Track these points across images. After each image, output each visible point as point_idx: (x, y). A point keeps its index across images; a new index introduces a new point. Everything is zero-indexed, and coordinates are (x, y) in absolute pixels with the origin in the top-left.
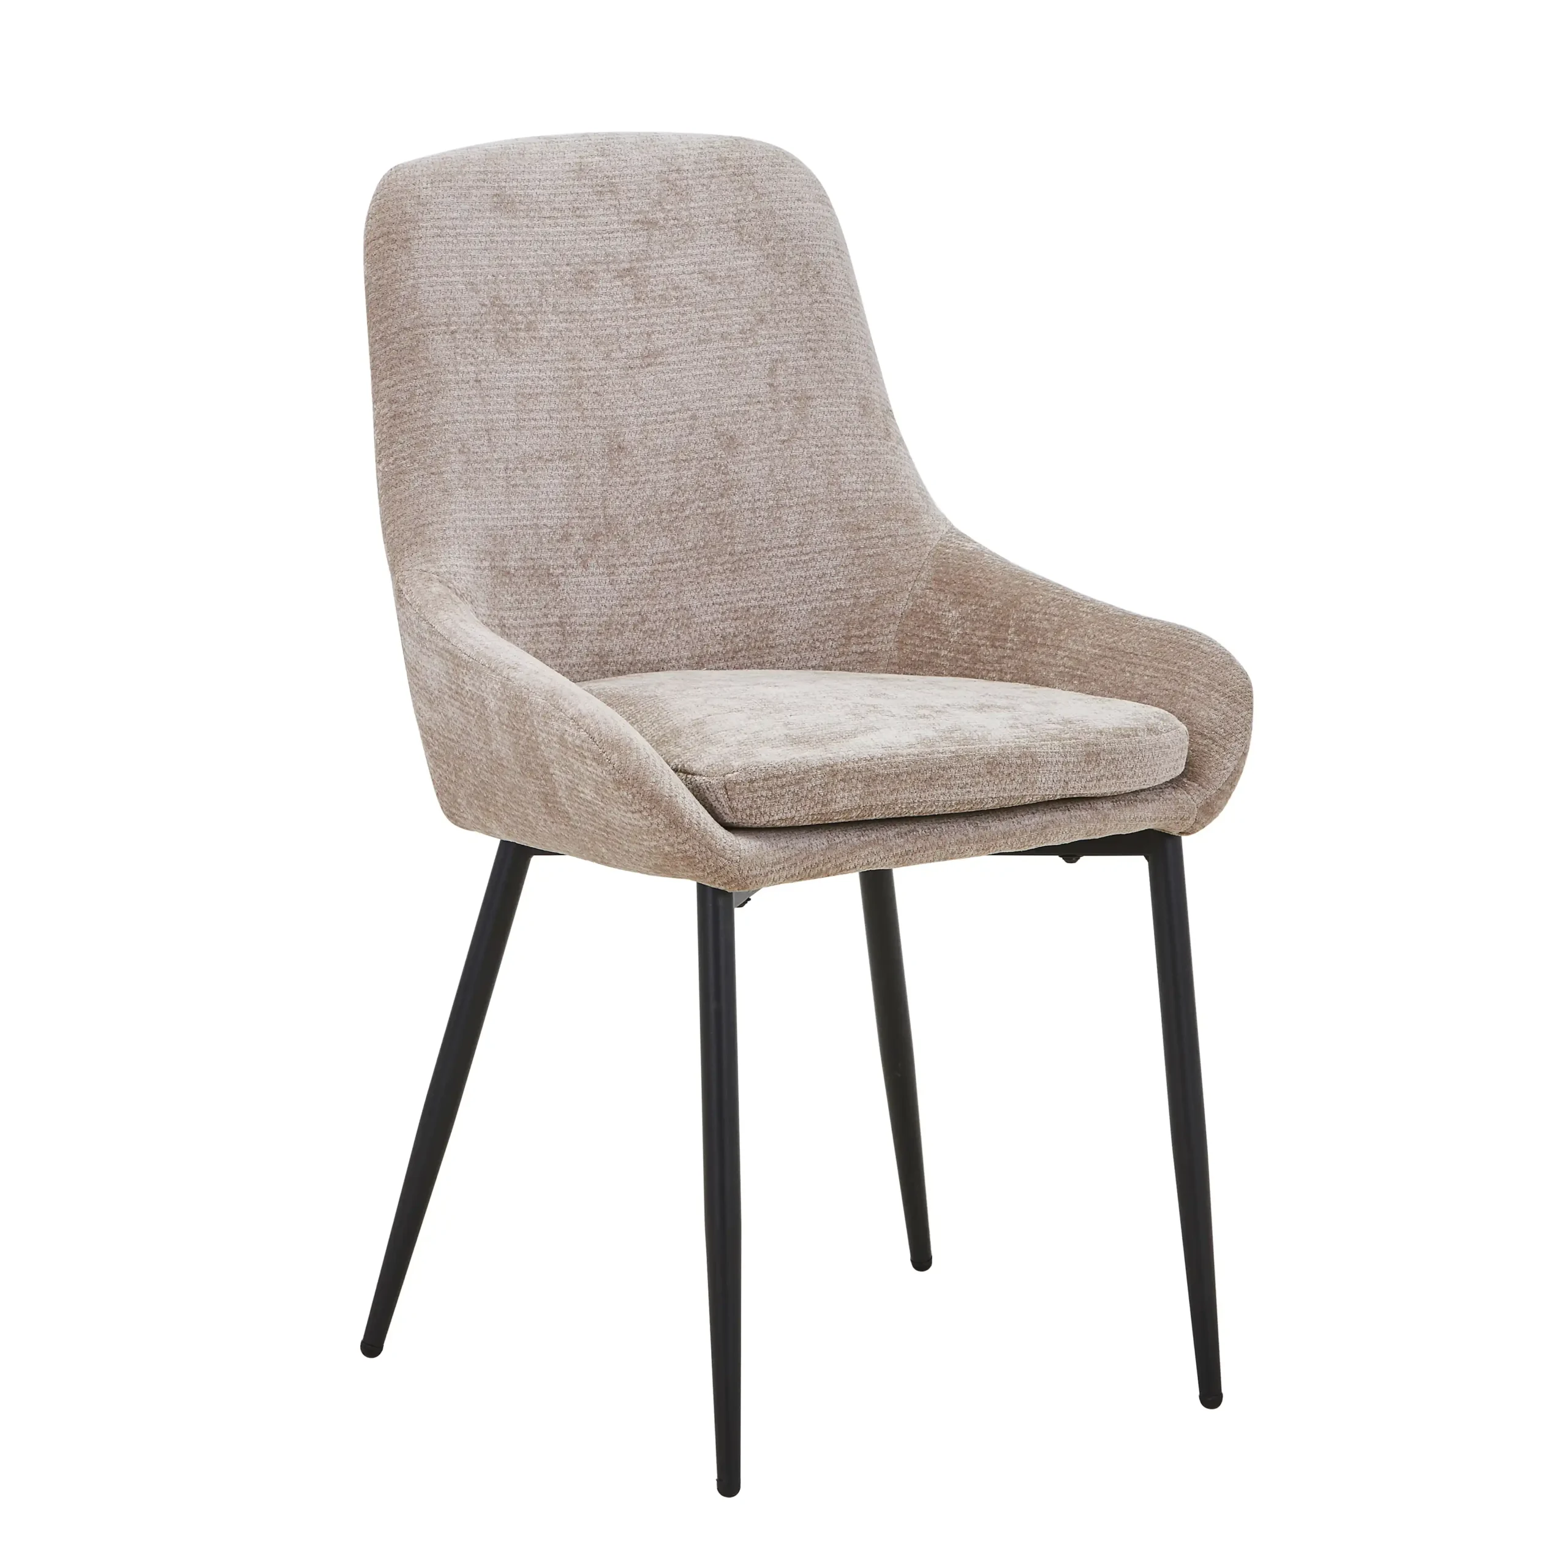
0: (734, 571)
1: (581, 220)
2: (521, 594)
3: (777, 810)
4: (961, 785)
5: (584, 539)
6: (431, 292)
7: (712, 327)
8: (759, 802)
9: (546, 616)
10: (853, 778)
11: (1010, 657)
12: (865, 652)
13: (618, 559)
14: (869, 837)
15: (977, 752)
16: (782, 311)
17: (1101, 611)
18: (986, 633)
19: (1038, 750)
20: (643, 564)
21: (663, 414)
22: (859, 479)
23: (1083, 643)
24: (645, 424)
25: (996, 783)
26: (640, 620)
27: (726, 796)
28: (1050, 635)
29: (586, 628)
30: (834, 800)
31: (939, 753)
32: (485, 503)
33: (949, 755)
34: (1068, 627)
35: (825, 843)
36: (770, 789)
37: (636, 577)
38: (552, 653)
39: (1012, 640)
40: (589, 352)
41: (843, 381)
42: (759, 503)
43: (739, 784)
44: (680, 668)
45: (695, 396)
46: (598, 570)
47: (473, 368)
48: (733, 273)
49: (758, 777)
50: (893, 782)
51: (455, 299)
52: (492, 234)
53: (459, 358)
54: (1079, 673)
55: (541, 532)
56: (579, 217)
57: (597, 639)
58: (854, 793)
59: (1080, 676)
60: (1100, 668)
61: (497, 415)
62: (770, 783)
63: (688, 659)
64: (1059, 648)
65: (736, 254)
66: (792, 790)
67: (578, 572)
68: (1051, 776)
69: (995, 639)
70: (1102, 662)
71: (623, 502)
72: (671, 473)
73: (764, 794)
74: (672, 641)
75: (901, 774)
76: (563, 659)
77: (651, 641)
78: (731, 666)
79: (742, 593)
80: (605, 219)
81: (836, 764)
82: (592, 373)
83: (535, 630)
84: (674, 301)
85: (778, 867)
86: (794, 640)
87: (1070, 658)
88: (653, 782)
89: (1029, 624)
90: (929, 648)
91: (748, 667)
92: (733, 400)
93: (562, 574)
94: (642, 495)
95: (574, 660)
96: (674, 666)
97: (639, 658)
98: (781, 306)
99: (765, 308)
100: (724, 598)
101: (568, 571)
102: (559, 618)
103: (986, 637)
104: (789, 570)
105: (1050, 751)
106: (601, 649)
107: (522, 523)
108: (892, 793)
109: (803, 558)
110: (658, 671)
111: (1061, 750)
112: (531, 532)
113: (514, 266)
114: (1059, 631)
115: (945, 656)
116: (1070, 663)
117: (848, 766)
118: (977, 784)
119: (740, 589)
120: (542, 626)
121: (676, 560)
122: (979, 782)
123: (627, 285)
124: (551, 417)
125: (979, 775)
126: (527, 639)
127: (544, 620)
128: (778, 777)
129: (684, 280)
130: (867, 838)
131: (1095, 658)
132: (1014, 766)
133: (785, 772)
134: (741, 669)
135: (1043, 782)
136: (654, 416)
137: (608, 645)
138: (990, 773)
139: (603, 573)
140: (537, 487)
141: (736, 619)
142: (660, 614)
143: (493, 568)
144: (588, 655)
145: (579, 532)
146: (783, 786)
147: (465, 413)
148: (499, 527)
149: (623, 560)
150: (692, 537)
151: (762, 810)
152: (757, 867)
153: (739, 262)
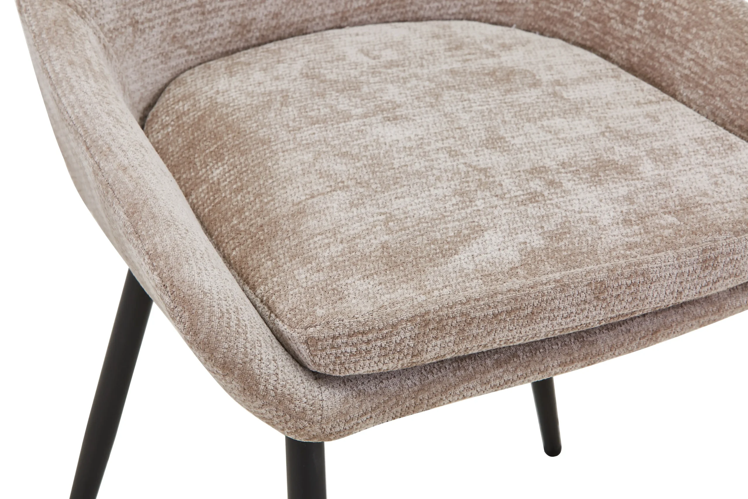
3: (362, 365)
4: (565, 315)
8: (343, 358)
10: (447, 325)
11: (637, 40)
14: (465, 370)
15: (583, 277)
17: (730, 13)
18: (617, 7)
19: (651, 266)
23: (710, 51)
25: (604, 306)
27: (308, 351)
28: (678, 29)
30: (425, 350)
31: (542, 284)
33: (553, 285)
34: (697, 27)
35: (417, 383)
36: (354, 345)
39: (641, 23)
43: (322, 341)
49: (341, 333)
50: (492, 323)
54: (704, 83)
57: (239, 11)
58: (447, 340)
59: (705, 88)
60: (725, 84)
62: (355, 339)
63: (332, 15)
64: (686, 48)
66: (379, 344)
68: (664, 290)
69: (624, 16)
70: (728, 78)
73: (349, 351)
75: (500, 314)
76: (203, 36)
81: (428, 313)
83: (171, 17)
85: (364, 418)
87: (697, 64)
88: (225, 348)
89: (659, 11)
90: (563, 7)
95: (216, 34)
97: (281, 21)
103: (616, 12)
105: (663, 264)
106: (244, 18)
108: (489, 333)
111: (676, 262)
114: (687, 29)
115: (577, 18)
116: (696, 69)
117: (441, 313)
118: (582, 310)
120: (179, 11)
122: (585, 309)
125: (585, 302)
126: (163, 28)
128: (363, 333)
130: (462, 372)
131: (720, 70)
132: (624, 287)
133: (371, 328)
135: (655, 296)
137: (251, 15)
138: (598, 298)
146: (368, 342)
151: (347, 366)
152: (341, 423)
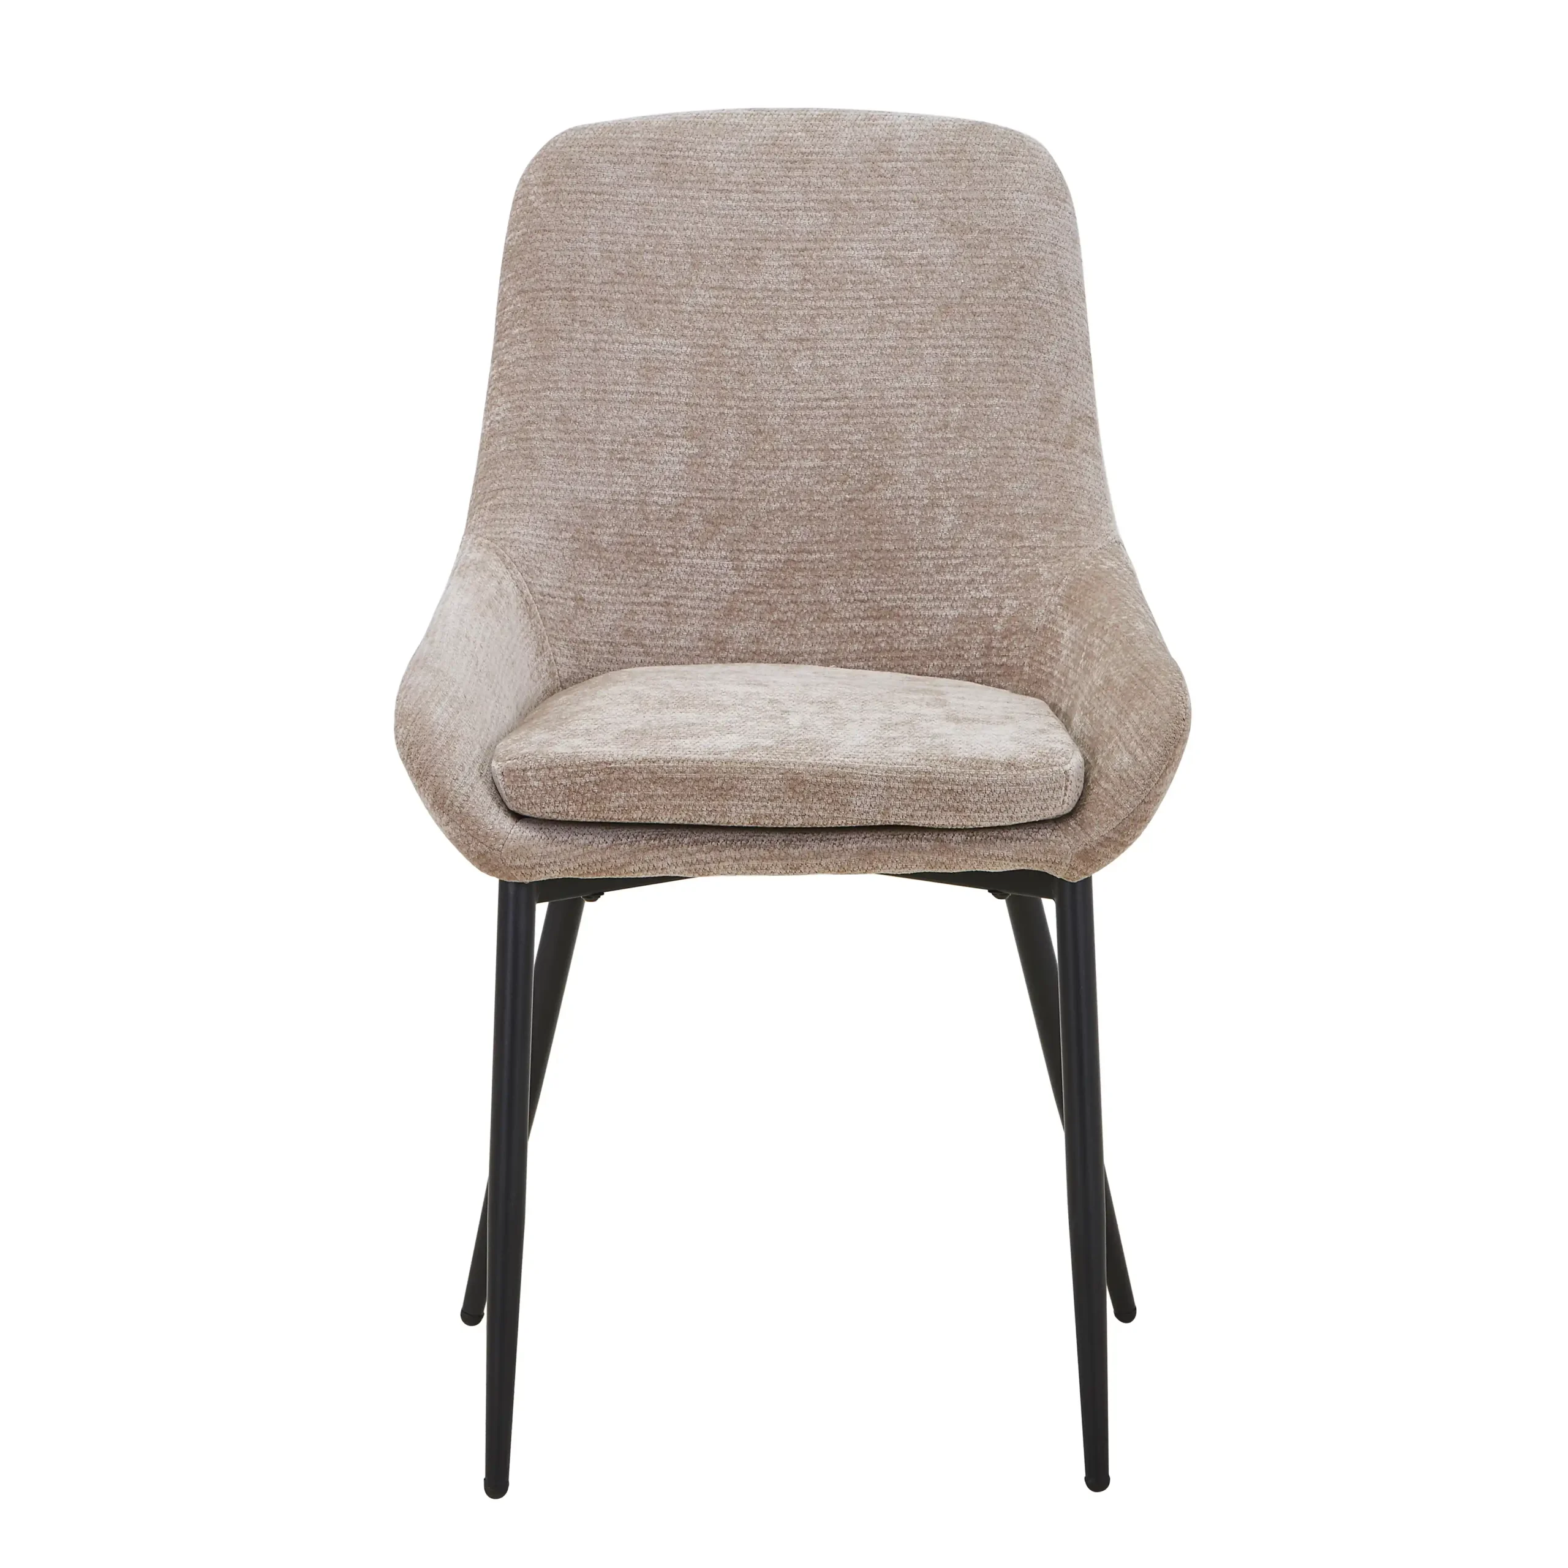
0: (879, 568)
1: (760, 196)
2: (613, 570)
5: (703, 521)
6: (558, 257)
7: (889, 315)
8: (531, 792)
9: (646, 594)
10: (632, 778)
12: (1003, 665)
13: (745, 545)
16: (972, 305)
20: (776, 552)
21: (816, 399)
22: (1024, 485)
24: (793, 409)
26: (768, 610)
29: (700, 611)
30: (608, 798)
32: (578, 473)
36: (541, 779)
37: (766, 565)
38: (652, 633)
40: (737, 330)
41: (1027, 382)
42: (913, 501)
44: (813, 663)
45: (856, 385)
46: (719, 554)
47: (592, 337)
48: (924, 262)
51: (584, 266)
52: (647, 203)
53: (577, 325)
55: (648, 509)
56: (756, 192)
57: (713, 624)
58: (632, 793)
61: (612, 387)
62: (542, 774)
65: (933, 242)
66: (564, 783)
67: (693, 553)
71: (757, 486)
72: (817, 462)
73: (536, 785)
74: (805, 635)
77: (780, 632)
78: (872, 666)
79: (886, 592)
80: (788, 196)
82: (736, 352)
84: (850, 286)
86: (940, 646)
91: (890, 670)
92: (899, 391)
93: (673, 555)
94: (781, 481)
96: (806, 660)
97: (764, 647)
98: (973, 299)
99: (954, 300)
100: (867, 595)
101: (680, 552)
102: (665, 598)
104: (938, 573)
106: (718, 634)
107: (624, 498)
109: (954, 562)
110: (787, 663)
112: (636, 508)
113: (667, 237)
119: (885, 588)
121: (815, 552)
123: (797, 265)
124: (679, 393)
125: (780, 790)
127: (645, 599)
128: (550, 768)
129: (865, 265)
134: (883, 670)
136: (805, 401)
137: (727, 632)
138: (794, 790)
139: (725, 558)
140: (652, 462)
141: (879, 619)
142: (792, 606)
143: (575, 539)
144: (700, 640)
145: (698, 513)
146: (554, 778)
147: (573, 381)
148: (594, 500)
149: (750, 546)
150: (834, 529)
153: (934, 250)
